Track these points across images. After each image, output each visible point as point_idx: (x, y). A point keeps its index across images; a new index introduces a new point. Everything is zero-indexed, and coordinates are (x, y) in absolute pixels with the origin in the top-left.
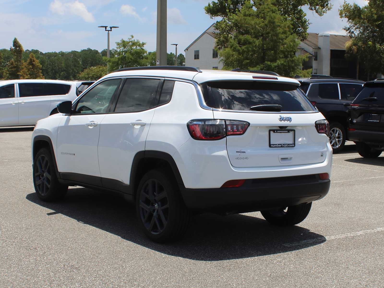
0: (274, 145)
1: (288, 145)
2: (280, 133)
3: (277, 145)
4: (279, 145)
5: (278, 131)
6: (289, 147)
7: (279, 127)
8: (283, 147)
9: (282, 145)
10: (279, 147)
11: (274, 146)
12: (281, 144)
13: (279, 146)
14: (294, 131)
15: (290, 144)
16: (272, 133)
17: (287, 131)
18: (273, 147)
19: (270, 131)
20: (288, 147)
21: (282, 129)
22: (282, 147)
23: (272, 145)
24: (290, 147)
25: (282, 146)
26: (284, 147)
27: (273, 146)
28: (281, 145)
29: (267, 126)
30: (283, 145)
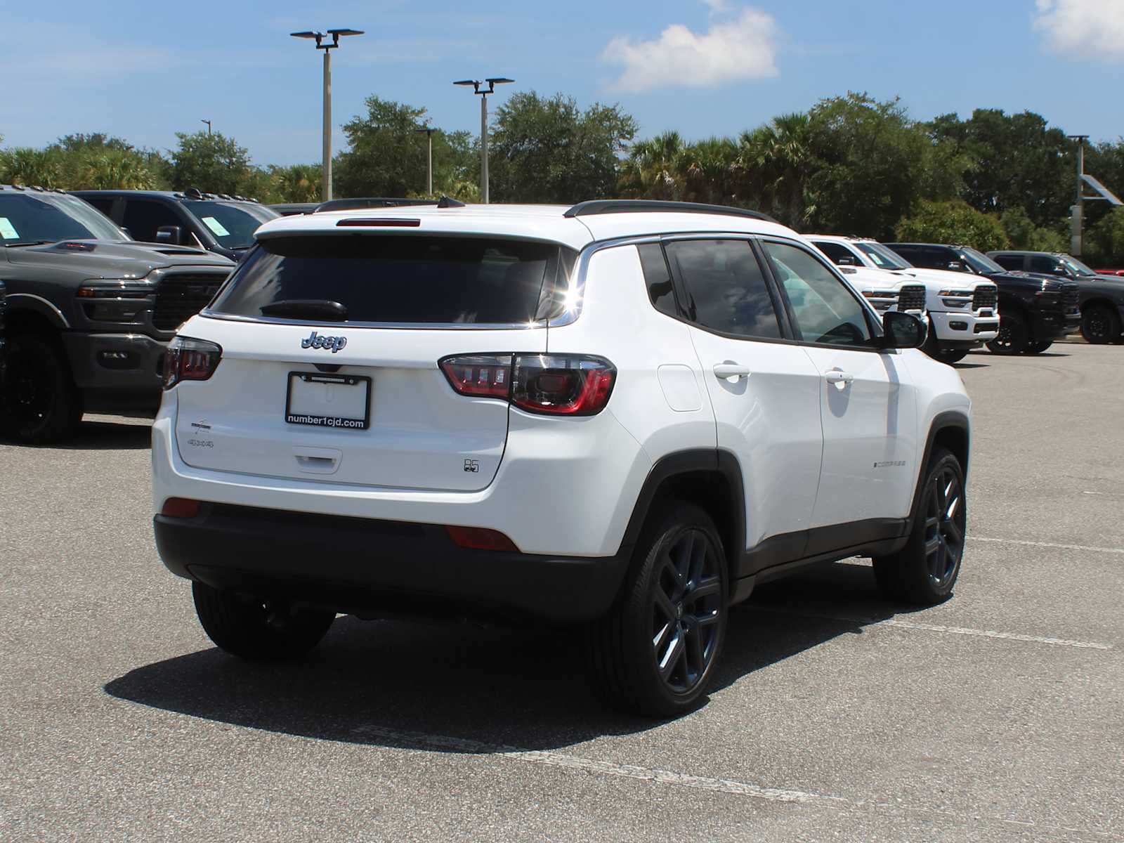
0: (297, 416)
1: (343, 420)
2: (322, 384)
3: (307, 416)
4: (314, 417)
5: (313, 378)
6: (344, 427)
7: (317, 365)
8: (327, 425)
9: (325, 419)
10: (313, 424)
11: (299, 419)
12: (320, 418)
13: (315, 421)
14: (369, 380)
15: (350, 420)
16: (297, 381)
17: (343, 380)
18: (294, 422)
19: (291, 375)
20: (341, 426)
21: (329, 372)
22: (322, 424)
23: (293, 416)
24: (349, 427)
25: (324, 422)
26: (331, 426)
27: (294, 419)
28: (320, 420)
29: (282, 362)
30: (328, 418)
